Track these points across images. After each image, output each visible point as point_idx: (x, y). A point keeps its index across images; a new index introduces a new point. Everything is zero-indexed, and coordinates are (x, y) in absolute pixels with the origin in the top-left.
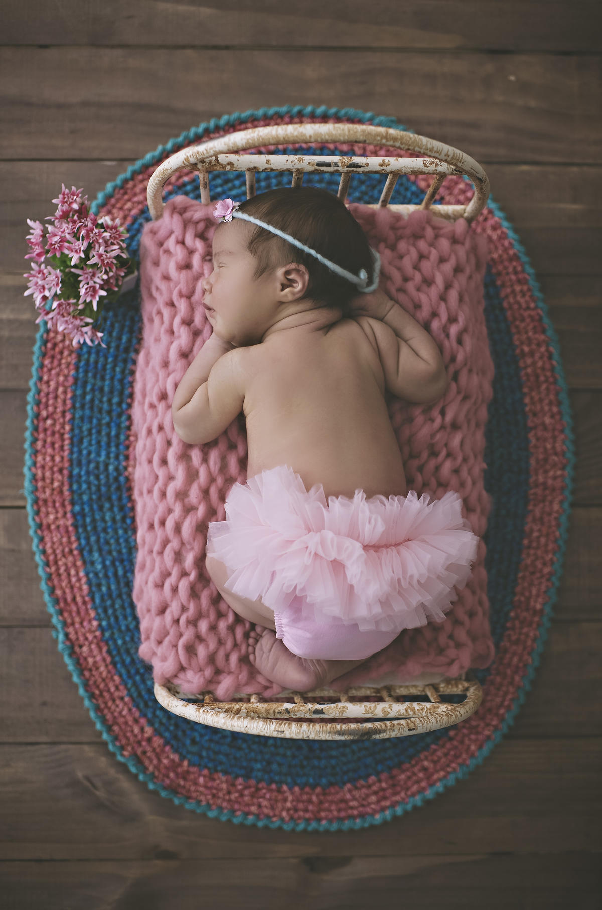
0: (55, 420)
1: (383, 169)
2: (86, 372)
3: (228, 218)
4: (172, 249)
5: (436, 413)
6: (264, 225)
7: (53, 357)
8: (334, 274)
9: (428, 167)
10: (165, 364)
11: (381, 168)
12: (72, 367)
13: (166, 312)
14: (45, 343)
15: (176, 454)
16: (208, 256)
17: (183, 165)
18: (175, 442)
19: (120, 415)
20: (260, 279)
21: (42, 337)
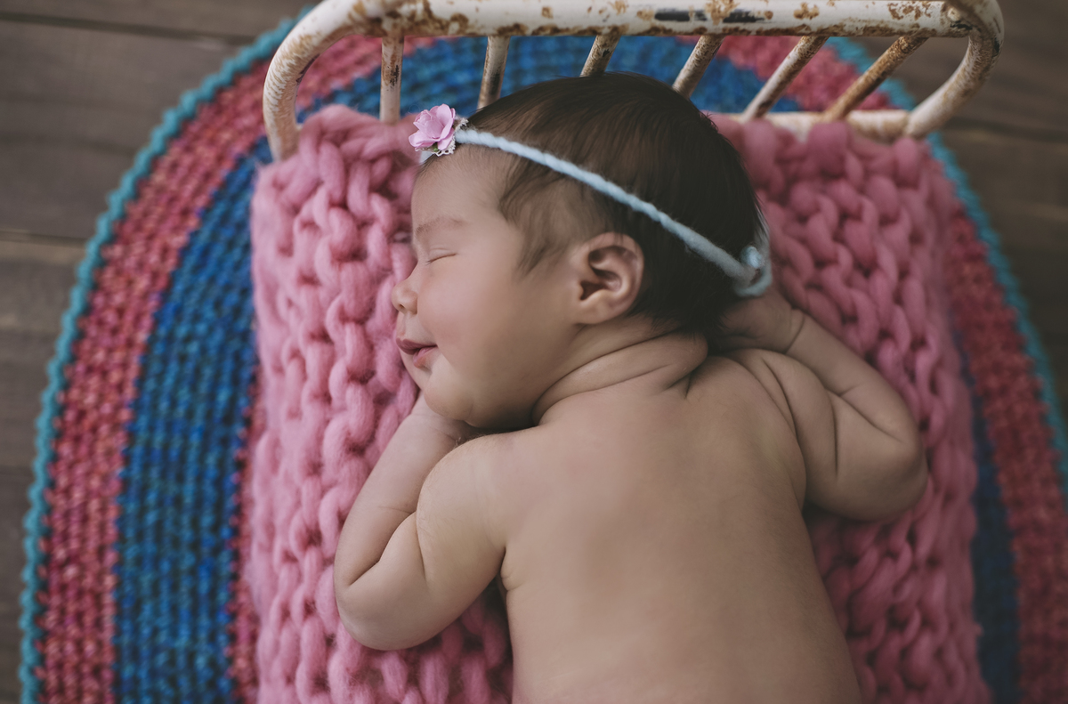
0: (83, 568)
1: (804, 26)
2: (146, 467)
3: (446, 145)
4: (319, 219)
5: (900, 540)
6: (534, 154)
7: (77, 440)
8: (696, 257)
9: (899, 18)
10: (315, 468)
11: (799, 22)
12: (117, 458)
13: (313, 354)
14: (61, 410)
15: (347, 669)
16: (400, 230)
17: (349, 22)
18: (342, 641)
19: (216, 551)
20: (532, 275)
21: (53, 400)
